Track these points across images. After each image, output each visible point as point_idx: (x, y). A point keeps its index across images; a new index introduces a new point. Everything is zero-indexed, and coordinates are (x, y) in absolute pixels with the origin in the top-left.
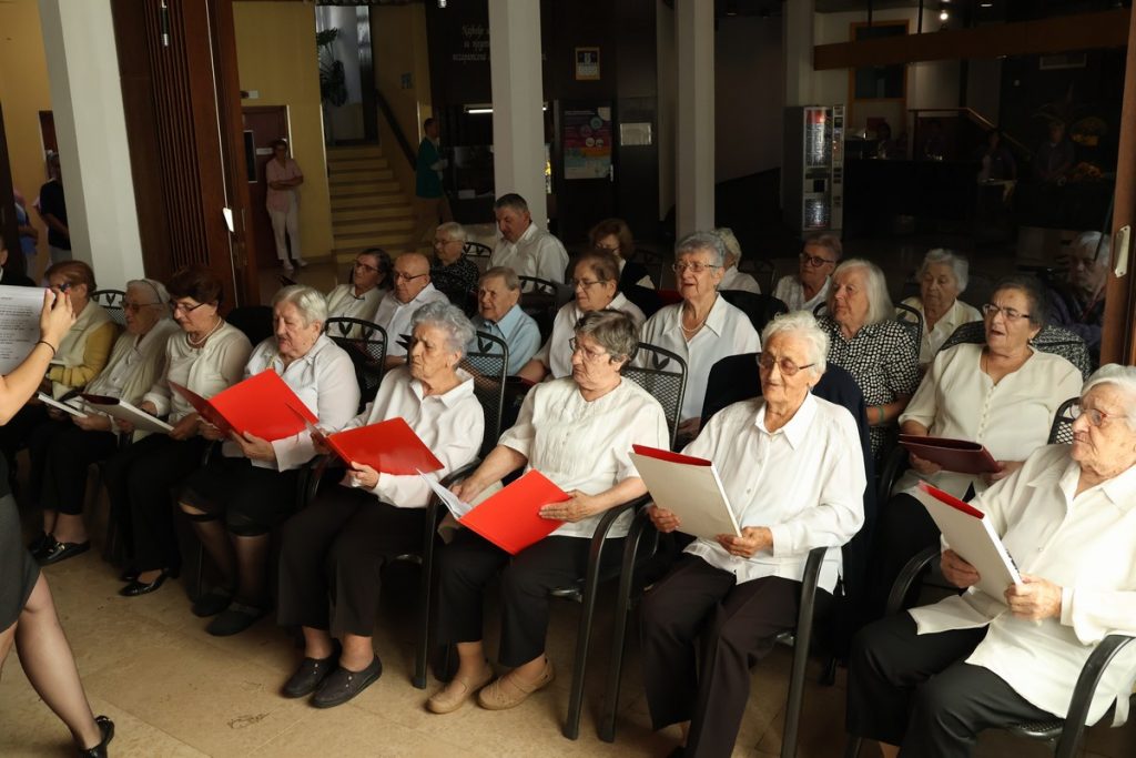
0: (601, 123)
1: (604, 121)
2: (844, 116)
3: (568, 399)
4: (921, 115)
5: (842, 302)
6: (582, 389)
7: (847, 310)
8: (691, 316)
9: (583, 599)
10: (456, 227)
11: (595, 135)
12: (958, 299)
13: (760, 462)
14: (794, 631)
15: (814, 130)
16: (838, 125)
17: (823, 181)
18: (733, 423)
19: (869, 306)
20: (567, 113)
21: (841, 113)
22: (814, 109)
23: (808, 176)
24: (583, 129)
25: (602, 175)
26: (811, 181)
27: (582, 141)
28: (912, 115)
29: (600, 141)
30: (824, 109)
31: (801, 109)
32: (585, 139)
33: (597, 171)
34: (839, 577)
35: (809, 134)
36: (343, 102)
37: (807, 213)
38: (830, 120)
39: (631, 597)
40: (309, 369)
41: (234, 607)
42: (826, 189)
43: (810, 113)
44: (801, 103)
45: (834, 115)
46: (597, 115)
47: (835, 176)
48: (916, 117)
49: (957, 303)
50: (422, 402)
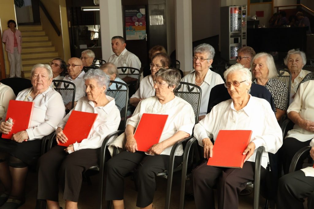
0: (141, 16)
1: (142, 15)
2: (246, 10)
3: (155, 104)
4: (280, 9)
5: (257, 71)
6: (159, 99)
7: (260, 74)
8: (198, 78)
9: (167, 177)
10: (90, 52)
11: (139, 21)
12: (302, 69)
13: (234, 122)
14: (253, 182)
15: (233, 16)
16: (244, 14)
17: (238, 38)
18: (222, 109)
19: (268, 71)
20: (127, 11)
21: (245, 9)
22: (233, 7)
23: (231, 37)
24: (133, 18)
25: (142, 38)
26: (233, 39)
27: (133, 24)
28: (276, 8)
29: (141, 23)
30: (237, 7)
31: (228, 8)
32: (135, 22)
33: (140, 36)
34: (268, 163)
35: (231, 18)
36: (22, 5)
37: (231, 52)
38: (241, 12)
39: (187, 175)
40: (44, 98)
41: (10, 200)
42: (239, 42)
43: (231, 9)
44: (227, 5)
45: (243, 9)
46: (139, 12)
47: (243, 36)
48: (278, 10)
49: (302, 70)
50: (94, 108)
